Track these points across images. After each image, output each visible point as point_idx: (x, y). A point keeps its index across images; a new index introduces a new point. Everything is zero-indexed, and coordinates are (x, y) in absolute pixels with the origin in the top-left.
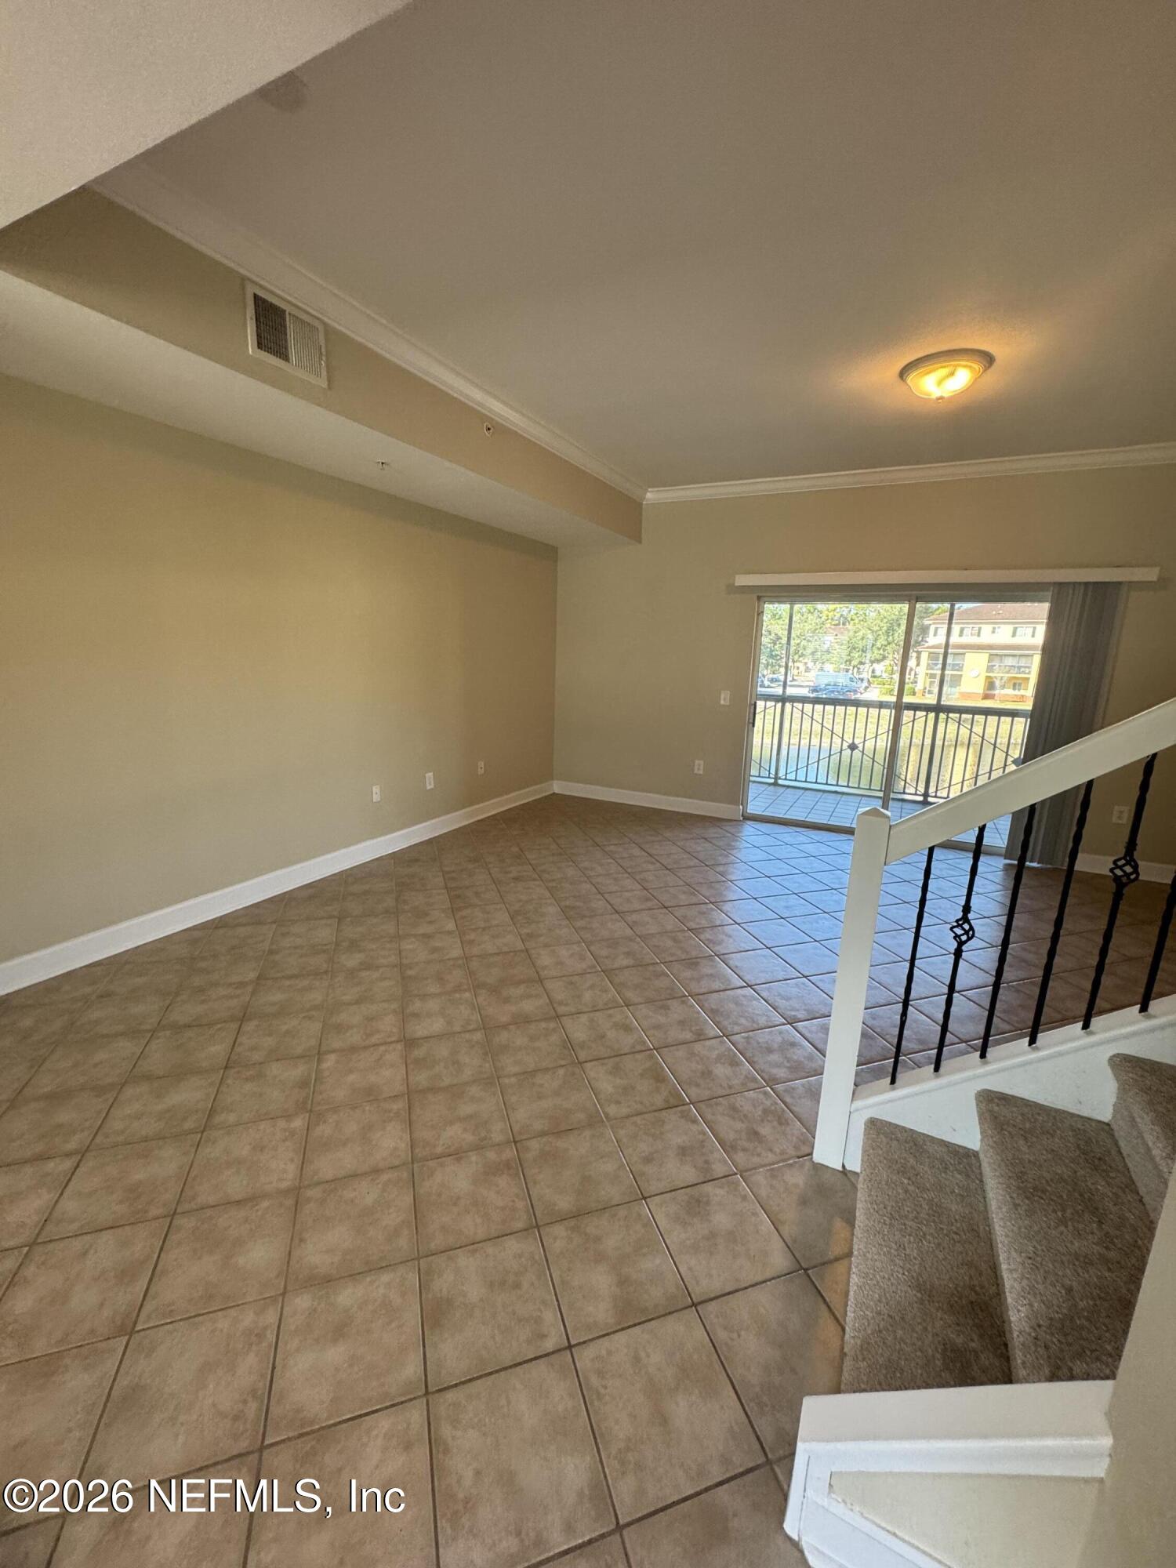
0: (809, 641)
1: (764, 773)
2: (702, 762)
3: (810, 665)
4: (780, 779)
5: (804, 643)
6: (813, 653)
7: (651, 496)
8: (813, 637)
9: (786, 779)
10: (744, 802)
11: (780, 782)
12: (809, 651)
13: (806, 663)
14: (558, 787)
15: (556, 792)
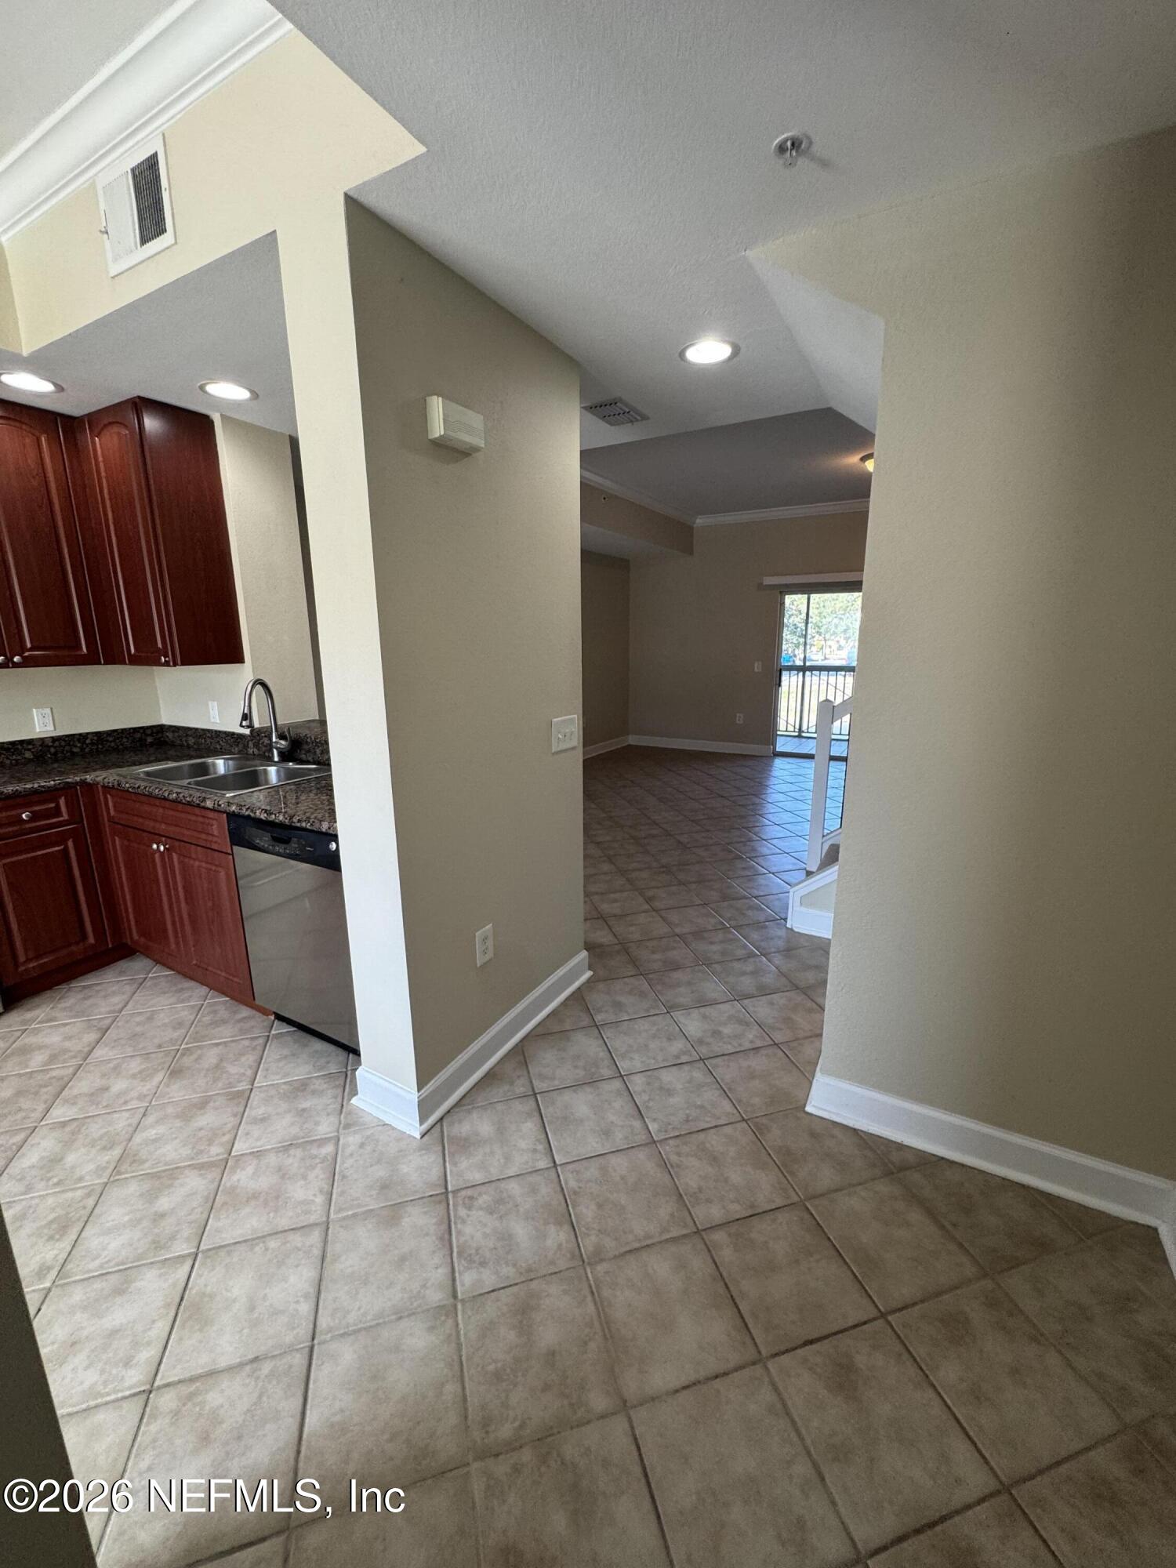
0: (841, 619)
1: (791, 728)
2: (742, 715)
3: (843, 642)
4: (803, 732)
5: (836, 621)
6: (845, 631)
7: (700, 521)
8: (844, 614)
9: (808, 732)
10: (774, 744)
11: (804, 735)
12: (840, 629)
13: (838, 642)
14: (633, 740)
15: (632, 743)
